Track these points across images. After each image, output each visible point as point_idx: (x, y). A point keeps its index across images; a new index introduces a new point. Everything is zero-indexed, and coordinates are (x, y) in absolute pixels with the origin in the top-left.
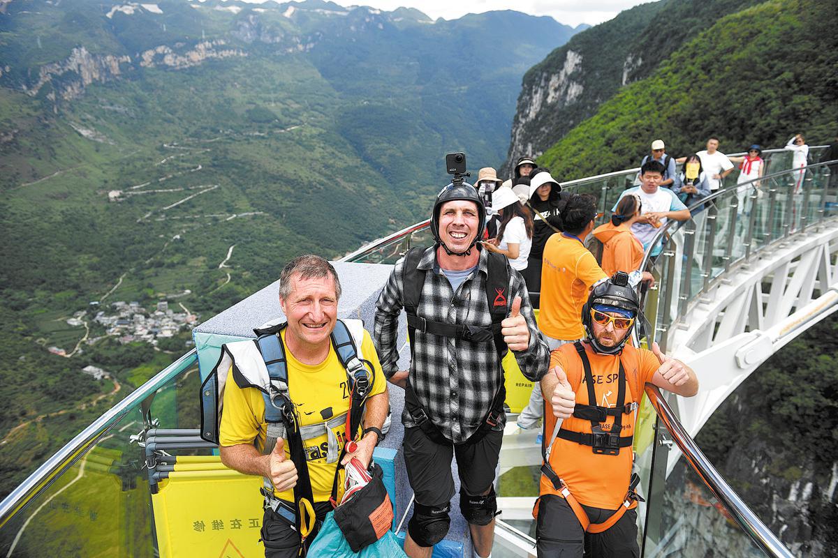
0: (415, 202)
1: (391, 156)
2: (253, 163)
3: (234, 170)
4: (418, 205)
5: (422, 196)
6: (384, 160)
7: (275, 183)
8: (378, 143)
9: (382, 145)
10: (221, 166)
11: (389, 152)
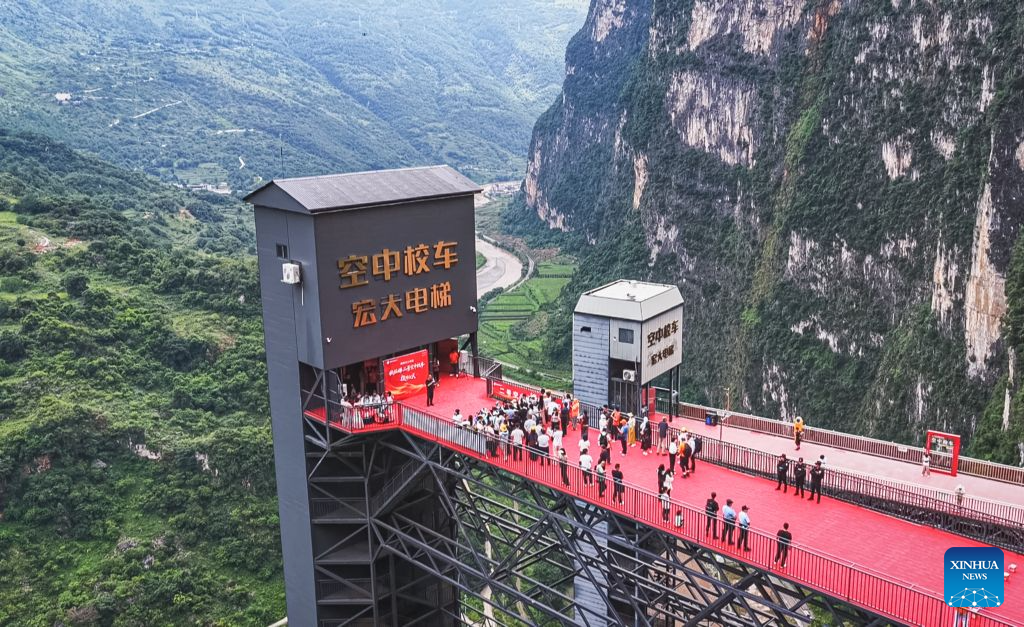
0: (421, 140)
1: (377, 88)
2: (213, 81)
3: (192, 86)
4: (427, 144)
5: (430, 134)
6: (369, 92)
7: (250, 104)
8: (355, 72)
9: (362, 76)
10: (175, 81)
11: (374, 83)
